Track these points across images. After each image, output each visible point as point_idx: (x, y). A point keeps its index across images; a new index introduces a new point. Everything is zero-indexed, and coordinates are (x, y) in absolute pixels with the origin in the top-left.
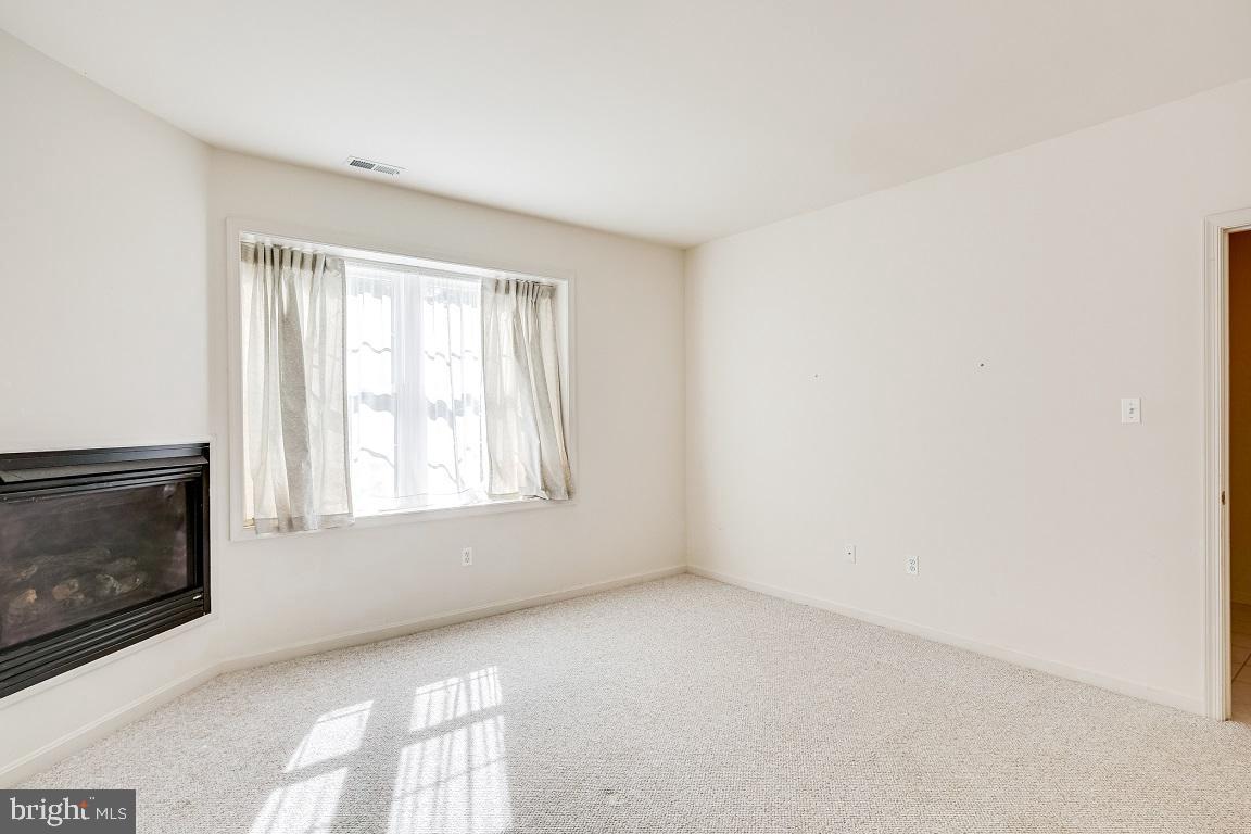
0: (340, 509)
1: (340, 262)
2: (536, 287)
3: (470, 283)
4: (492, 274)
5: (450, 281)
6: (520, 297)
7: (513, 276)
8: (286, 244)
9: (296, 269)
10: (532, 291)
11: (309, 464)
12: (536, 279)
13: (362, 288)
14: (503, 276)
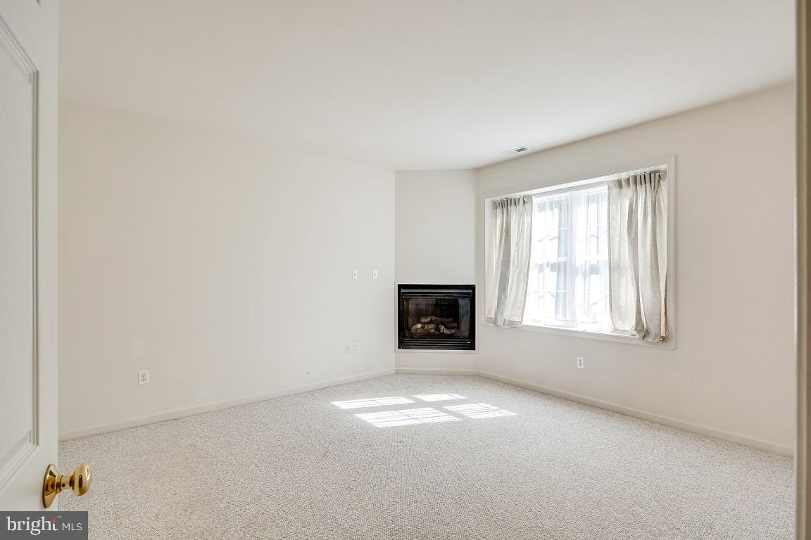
0: (518, 320)
1: (530, 197)
2: (657, 174)
3: (600, 187)
4: (614, 177)
5: (591, 190)
6: (639, 187)
7: (632, 173)
8: (509, 196)
9: (513, 207)
10: (653, 179)
11: (506, 296)
12: (653, 169)
13: (542, 207)
14: (624, 176)
